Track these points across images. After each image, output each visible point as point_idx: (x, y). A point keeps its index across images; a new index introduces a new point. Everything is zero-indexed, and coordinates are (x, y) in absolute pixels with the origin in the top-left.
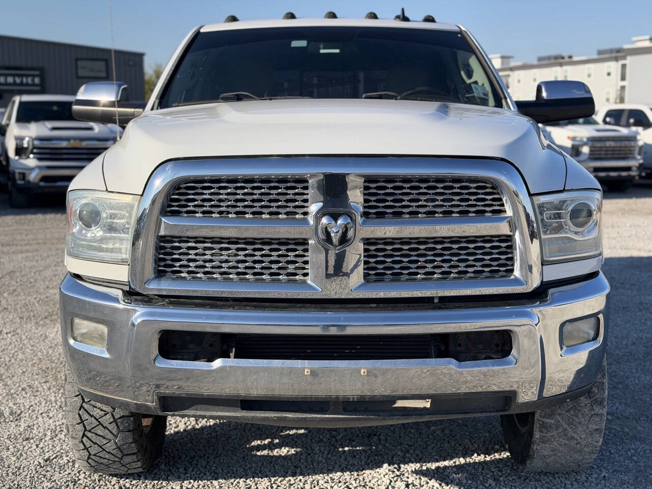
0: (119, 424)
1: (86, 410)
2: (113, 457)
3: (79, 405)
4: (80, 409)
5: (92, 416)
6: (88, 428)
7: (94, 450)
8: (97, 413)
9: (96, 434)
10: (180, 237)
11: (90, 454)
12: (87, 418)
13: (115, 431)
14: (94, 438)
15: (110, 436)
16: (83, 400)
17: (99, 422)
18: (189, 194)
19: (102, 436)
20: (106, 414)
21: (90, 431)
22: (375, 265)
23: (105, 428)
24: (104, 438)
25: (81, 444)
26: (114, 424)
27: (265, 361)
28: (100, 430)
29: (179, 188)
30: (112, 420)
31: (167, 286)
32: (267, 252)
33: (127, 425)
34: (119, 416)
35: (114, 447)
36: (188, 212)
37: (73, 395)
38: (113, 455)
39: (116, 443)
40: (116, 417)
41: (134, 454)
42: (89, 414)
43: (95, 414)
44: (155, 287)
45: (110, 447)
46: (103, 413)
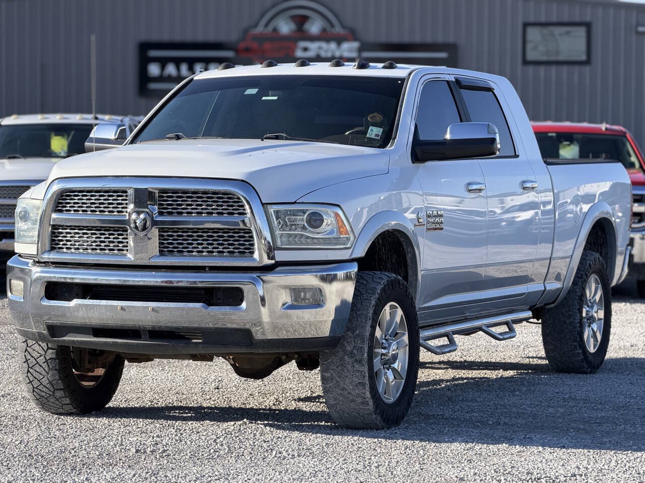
0: (49, 363)
1: (29, 353)
2: (48, 390)
3: (25, 348)
4: (25, 352)
5: (32, 357)
6: (31, 366)
7: (36, 383)
8: (35, 354)
9: (36, 371)
10: (63, 226)
11: (34, 388)
12: (29, 358)
13: (47, 369)
14: (35, 374)
15: (44, 373)
16: (27, 345)
17: (37, 361)
18: (67, 199)
19: (39, 373)
20: (41, 356)
21: (31, 368)
22: (167, 245)
23: (41, 366)
24: (41, 374)
25: (27, 378)
26: (46, 363)
27: (98, 301)
28: (37, 368)
29: (63, 196)
30: (44, 360)
31: (53, 256)
32: (107, 236)
33: (54, 365)
34: (49, 358)
35: (47, 382)
36: (67, 210)
37: (22, 341)
38: (48, 388)
39: (48, 379)
40: (47, 359)
41: (61, 389)
42: (31, 356)
43: (34, 355)
44: (47, 257)
45: (45, 381)
46: (39, 355)
